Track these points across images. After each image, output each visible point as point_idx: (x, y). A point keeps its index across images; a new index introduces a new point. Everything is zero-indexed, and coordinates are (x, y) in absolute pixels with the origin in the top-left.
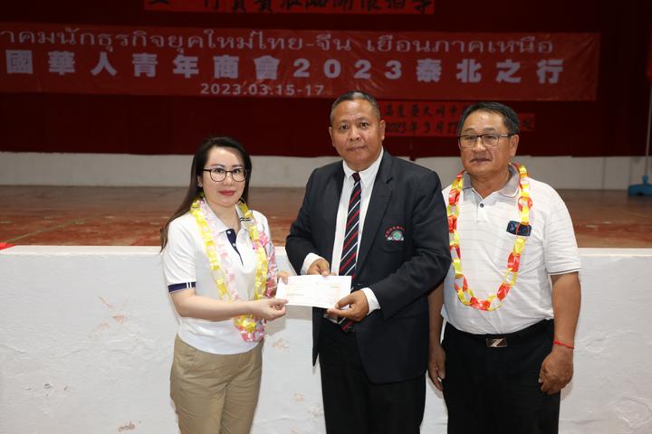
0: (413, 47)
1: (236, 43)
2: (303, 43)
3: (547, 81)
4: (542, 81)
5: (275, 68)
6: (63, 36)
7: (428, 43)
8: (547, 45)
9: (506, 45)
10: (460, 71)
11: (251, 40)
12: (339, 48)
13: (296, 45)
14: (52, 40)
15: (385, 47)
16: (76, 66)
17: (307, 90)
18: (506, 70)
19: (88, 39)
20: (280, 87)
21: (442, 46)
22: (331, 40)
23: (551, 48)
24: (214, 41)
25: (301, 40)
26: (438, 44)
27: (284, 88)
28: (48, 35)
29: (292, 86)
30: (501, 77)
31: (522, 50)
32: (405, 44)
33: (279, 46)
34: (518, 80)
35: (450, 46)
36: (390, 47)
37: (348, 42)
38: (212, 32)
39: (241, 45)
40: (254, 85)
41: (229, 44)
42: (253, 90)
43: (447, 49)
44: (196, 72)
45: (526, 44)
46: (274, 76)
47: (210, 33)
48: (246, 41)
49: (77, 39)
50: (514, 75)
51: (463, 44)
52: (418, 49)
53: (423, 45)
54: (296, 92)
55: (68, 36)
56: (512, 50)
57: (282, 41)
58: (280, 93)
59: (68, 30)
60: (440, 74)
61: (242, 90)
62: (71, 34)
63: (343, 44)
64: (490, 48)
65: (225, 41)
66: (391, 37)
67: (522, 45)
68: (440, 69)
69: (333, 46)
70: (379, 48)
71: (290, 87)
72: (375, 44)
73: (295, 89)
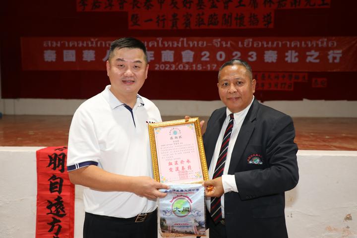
0: (263, 45)
1: (173, 44)
2: (207, 44)
3: (333, 61)
4: (331, 61)
5: (192, 56)
6: (90, 43)
7: (270, 43)
8: (333, 43)
9: (311, 43)
10: (287, 56)
11: (180, 43)
12: (224, 46)
13: (203, 45)
14: (85, 45)
15: (248, 45)
16: (96, 57)
17: (208, 67)
18: (311, 56)
19: (101, 44)
20: (194, 65)
21: (278, 44)
22: (220, 42)
23: (335, 44)
24: (162, 43)
25: (205, 42)
26: (275, 43)
27: (196, 66)
28: (83, 43)
29: (200, 65)
30: (309, 59)
31: (320, 46)
32: (259, 44)
33: (194, 45)
34: (318, 61)
35: (282, 44)
36: (250, 45)
37: (229, 43)
38: (161, 39)
39: (175, 45)
40: (181, 65)
41: (169, 45)
42: (181, 67)
43: (280, 46)
44: (153, 59)
45: (322, 42)
46: (191, 60)
47: (160, 39)
48: (178, 43)
49: (97, 44)
50: (316, 59)
51: (288, 43)
52: (265, 46)
53: (268, 43)
54: (202, 68)
55: (92, 43)
56: (315, 46)
57: (196, 43)
58: (194, 68)
59: (92, 40)
60: (276, 58)
61: (176, 68)
62: (94, 42)
63: (226, 43)
64: (303, 45)
65: (167, 43)
66: (251, 40)
67: (320, 43)
68: (276, 55)
69: (221, 45)
70: (245, 45)
71: (199, 66)
72: (243, 44)
73: (202, 66)
